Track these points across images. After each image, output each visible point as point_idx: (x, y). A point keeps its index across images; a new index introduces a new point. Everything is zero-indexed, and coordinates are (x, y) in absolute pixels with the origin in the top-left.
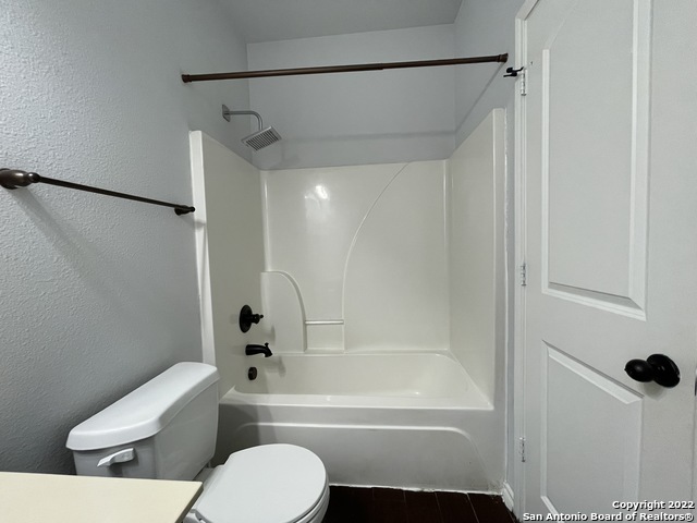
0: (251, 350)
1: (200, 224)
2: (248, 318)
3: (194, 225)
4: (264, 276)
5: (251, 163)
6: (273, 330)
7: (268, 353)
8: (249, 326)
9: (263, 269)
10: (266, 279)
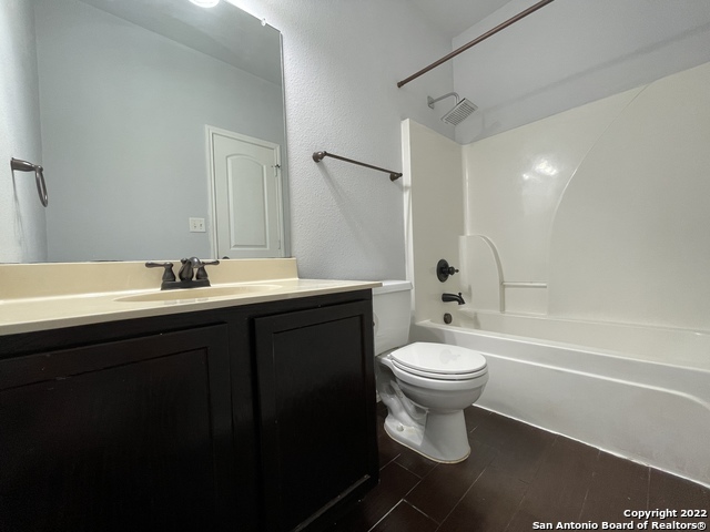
0: (447, 298)
1: (407, 188)
2: (444, 271)
3: (402, 188)
4: (463, 239)
5: (454, 140)
6: (470, 288)
7: (461, 302)
8: (446, 277)
9: (463, 234)
10: (464, 242)
